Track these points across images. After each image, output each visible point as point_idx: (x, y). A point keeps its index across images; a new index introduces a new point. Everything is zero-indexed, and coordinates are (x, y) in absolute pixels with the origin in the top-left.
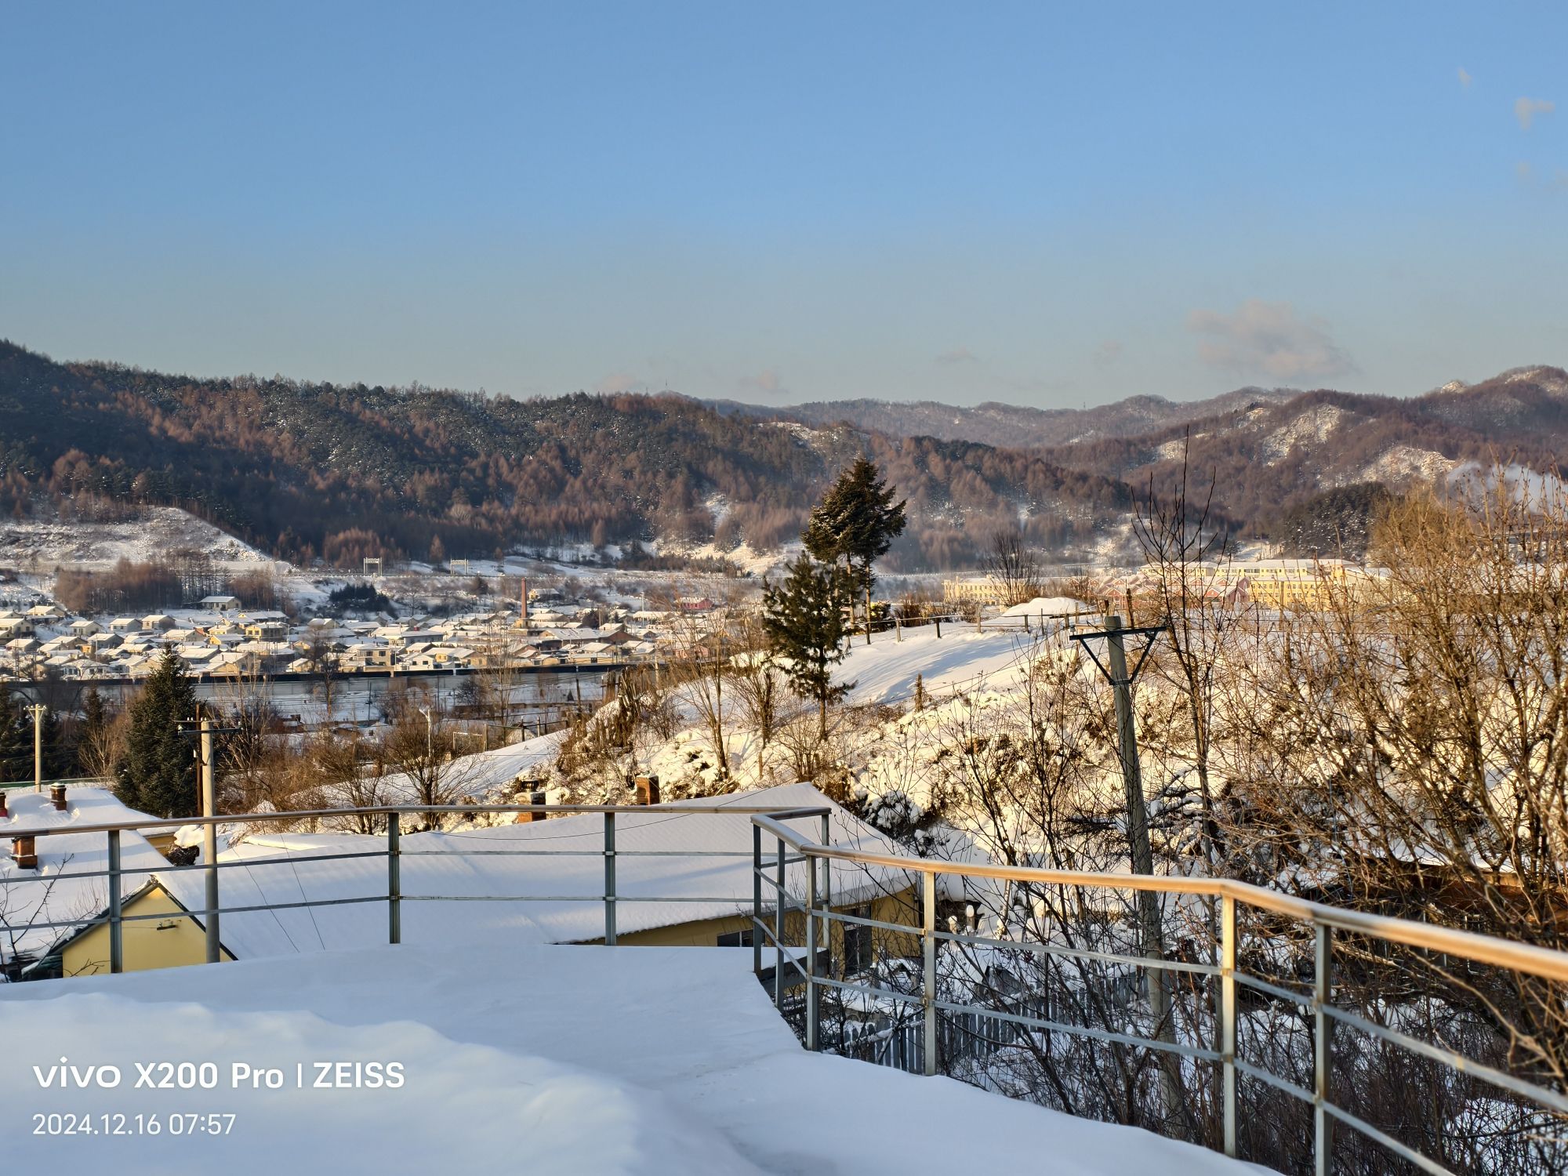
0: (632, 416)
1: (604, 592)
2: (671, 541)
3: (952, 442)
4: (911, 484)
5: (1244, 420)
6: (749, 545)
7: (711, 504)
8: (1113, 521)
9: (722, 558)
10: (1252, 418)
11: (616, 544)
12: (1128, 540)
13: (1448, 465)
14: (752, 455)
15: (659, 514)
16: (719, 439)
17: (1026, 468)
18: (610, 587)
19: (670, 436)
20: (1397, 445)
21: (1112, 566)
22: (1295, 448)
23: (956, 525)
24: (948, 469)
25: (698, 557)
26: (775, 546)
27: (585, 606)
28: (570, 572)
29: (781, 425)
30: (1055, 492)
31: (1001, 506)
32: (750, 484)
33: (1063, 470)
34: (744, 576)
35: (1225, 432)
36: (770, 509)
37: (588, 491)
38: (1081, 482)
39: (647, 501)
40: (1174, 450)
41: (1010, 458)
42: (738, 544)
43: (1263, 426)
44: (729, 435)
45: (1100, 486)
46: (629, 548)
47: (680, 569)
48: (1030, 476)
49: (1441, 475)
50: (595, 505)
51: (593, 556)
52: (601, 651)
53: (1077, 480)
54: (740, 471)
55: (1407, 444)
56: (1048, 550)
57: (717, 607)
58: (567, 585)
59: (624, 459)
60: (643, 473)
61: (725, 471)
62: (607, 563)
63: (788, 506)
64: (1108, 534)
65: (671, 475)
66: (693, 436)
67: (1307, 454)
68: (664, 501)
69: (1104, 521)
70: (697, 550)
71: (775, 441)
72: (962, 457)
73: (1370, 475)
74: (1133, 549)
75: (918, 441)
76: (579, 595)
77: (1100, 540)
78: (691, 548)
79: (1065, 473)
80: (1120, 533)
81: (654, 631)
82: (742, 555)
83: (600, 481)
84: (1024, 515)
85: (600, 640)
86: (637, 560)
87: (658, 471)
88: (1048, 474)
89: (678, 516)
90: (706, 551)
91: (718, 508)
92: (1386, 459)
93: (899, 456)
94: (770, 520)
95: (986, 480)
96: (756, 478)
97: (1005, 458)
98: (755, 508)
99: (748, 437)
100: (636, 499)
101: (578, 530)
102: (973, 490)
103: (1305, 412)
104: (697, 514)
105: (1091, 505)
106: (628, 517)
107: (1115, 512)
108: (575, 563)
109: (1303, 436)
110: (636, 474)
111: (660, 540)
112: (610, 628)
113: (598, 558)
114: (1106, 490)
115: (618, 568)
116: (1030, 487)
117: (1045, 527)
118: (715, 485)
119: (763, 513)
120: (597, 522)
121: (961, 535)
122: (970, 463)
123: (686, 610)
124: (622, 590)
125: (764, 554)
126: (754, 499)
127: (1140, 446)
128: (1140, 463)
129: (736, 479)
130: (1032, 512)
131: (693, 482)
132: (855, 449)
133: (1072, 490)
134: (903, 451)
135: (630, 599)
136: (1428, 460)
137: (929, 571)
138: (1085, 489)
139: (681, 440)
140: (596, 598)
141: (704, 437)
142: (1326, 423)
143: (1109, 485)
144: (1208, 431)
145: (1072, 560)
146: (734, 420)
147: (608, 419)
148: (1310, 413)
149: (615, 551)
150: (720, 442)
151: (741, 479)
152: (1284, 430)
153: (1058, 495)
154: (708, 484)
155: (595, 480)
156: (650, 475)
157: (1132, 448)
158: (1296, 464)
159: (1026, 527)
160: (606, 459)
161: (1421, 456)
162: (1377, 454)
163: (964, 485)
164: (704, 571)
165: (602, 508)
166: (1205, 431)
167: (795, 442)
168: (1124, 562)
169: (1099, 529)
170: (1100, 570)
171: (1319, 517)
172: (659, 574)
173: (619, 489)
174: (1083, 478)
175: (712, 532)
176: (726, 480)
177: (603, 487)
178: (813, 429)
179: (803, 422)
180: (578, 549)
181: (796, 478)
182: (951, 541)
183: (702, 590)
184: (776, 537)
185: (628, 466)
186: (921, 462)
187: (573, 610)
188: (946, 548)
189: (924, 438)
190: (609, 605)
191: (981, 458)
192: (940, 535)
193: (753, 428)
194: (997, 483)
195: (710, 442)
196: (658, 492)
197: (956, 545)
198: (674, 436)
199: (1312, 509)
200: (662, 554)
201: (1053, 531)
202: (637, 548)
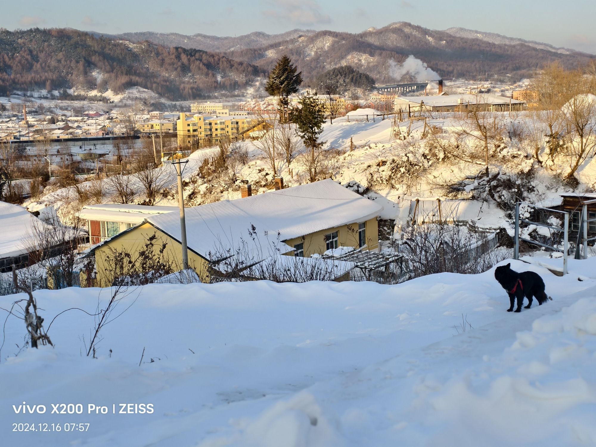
0: (59, 37)
1: (54, 110)
2: (79, 89)
3: (190, 49)
4: (175, 66)
5: (297, 41)
6: (112, 90)
7: (94, 74)
8: (253, 81)
9: (101, 96)
10: (300, 41)
11: (56, 90)
12: (259, 88)
13: (371, 59)
14: (110, 54)
15: (73, 78)
16: (96, 47)
17: (219, 60)
18: (57, 107)
19: (76, 46)
20: (353, 51)
21: (254, 98)
22: (316, 53)
23: (193, 82)
24: (189, 60)
25: (91, 95)
26: (123, 91)
27: (47, 115)
28: (39, 102)
29: (121, 42)
30: (231, 69)
31: (211, 75)
32: (110, 65)
33: (233, 61)
34: (111, 103)
35: (290, 46)
36: (119, 76)
37: (42, 68)
38: (240, 65)
39: (68, 72)
40: (271, 53)
41: (213, 56)
42: (107, 90)
43: (305, 44)
44: (100, 46)
45: (247, 66)
46: (62, 91)
47: (84, 100)
48: (221, 63)
49: (369, 63)
50: (46, 74)
51: (47, 95)
52: (61, 133)
53: (239, 65)
54: (106, 60)
55: (356, 51)
56: (229, 92)
57: (101, 115)
58: (38, 107)
59: (57, 55)
60: (66, 61)
61: (100, 60)
62: (53, 98)
63: (127, 74)
64: (251, 86)
65: (77, 62)
66: (86, 47)
67: (321, 55)
68: (75, 73)
69: (250, 81)
70: (90, 92)
71: (119, 48)
72: (194, 55)
73: (344, 63)
74: (261, 91)
75: (177, 48)
76: (44, 111)
77: (248, 88)
78: (87, 92)
79: (234, 62)
80: (256, 85)
81: (80, 125)
82: (109, 94)
83: (47, 64)
84: (219, 78)
85: (59, 129)
86: (65, 96)
87: (72, 60)
88: (228, 62)
89: (81, 78)
90: (94, 93)
91: (98, 75)
92: (349, 57)
93: (169, 55)
94: (120, 80)
95: (204, 64)
96: (113, 63)
97: (211, 56)
98: (113, 75)
99: (107, 46)
100: (63, 72)
101: (41, 85)
102: (199, 68)
103: (319, 39)
104: (89, 78)
105: (244, 74)
106: (61, 79)
107: (254, 77)
108: (40, 98)
109: (319, 48)
110: (63, 62)
111: (74, 88)
112: (61, 124)
113: (49, 96)
114: (250, 69)
115: (58, 99)
116: (221, 67)
117: (228, 83)
118: (95, 66)
119: (117, 77)
120: (48, 81)
121: (196, 86)
122: (197, 58)
123: (89, 116)
124: (61, 108)
125: (118, 94)
126: (112, 71)
127: (259, 52)
128: (259, 58)
129: (104, 63)
130: (222, 77)
131: (86, 65)
132: (151, 52)
133: (237, 69)
134: (171, 53)
135: (66, 112)
136: (364, 57)
137: (185, 100)
138: (242, 68)
139: (80, 47)
140: (51, 112)
141: (90, 46)
142: (327, 43)
143: (251, 66)
144: (284, 46)
145: (238, 96)
146: (101, 39)
147: (49, 39)
148: (321, 39)
149: (56, 93)
150: (96, 49)
151: (107, 63)
152: (312, 45)
153: (232, 71)
154: (93, 66)
155: (45, 64)
156: (68, 62)
157: (256, 52)
158: (317, 59)
159: (220, 83)
160: (49, 55)
161: (362, 56)
162: (346, 55)
163: (196, 66)
164: (94, 100)
165: (50, 75)
166: (283, 46)
167: (127, 49)
168: (258, 96)
169: (248, 84)
170: (250, 100)
171: (329, 79)
172: (76, 102)
173: (56, 68)
174: (241, 64)
175: (96, 85)
176: (100, 64)
177: (49, 67)
178: (134, 43)
179: (130, 41)
180: (41, 92)
181: (129, 63)
182: (192, 88)
183: (94, 108)
184: (123, 87)
185: (59, 58)
186: (178, 57)
187: (42, 117)
188: (190, 91)
189: (179, 48)
190: (57, 115)
191: (202, 56)
192: (188, 86)
193: (109, 43)
194: (209, 66)
195: (93, 48)
196: (72, 69)
197: (194, 90)
198: (77, 46)
199: (326, 76)
200: (76, 94)
201: (231, 84)
202: (65, 92)
